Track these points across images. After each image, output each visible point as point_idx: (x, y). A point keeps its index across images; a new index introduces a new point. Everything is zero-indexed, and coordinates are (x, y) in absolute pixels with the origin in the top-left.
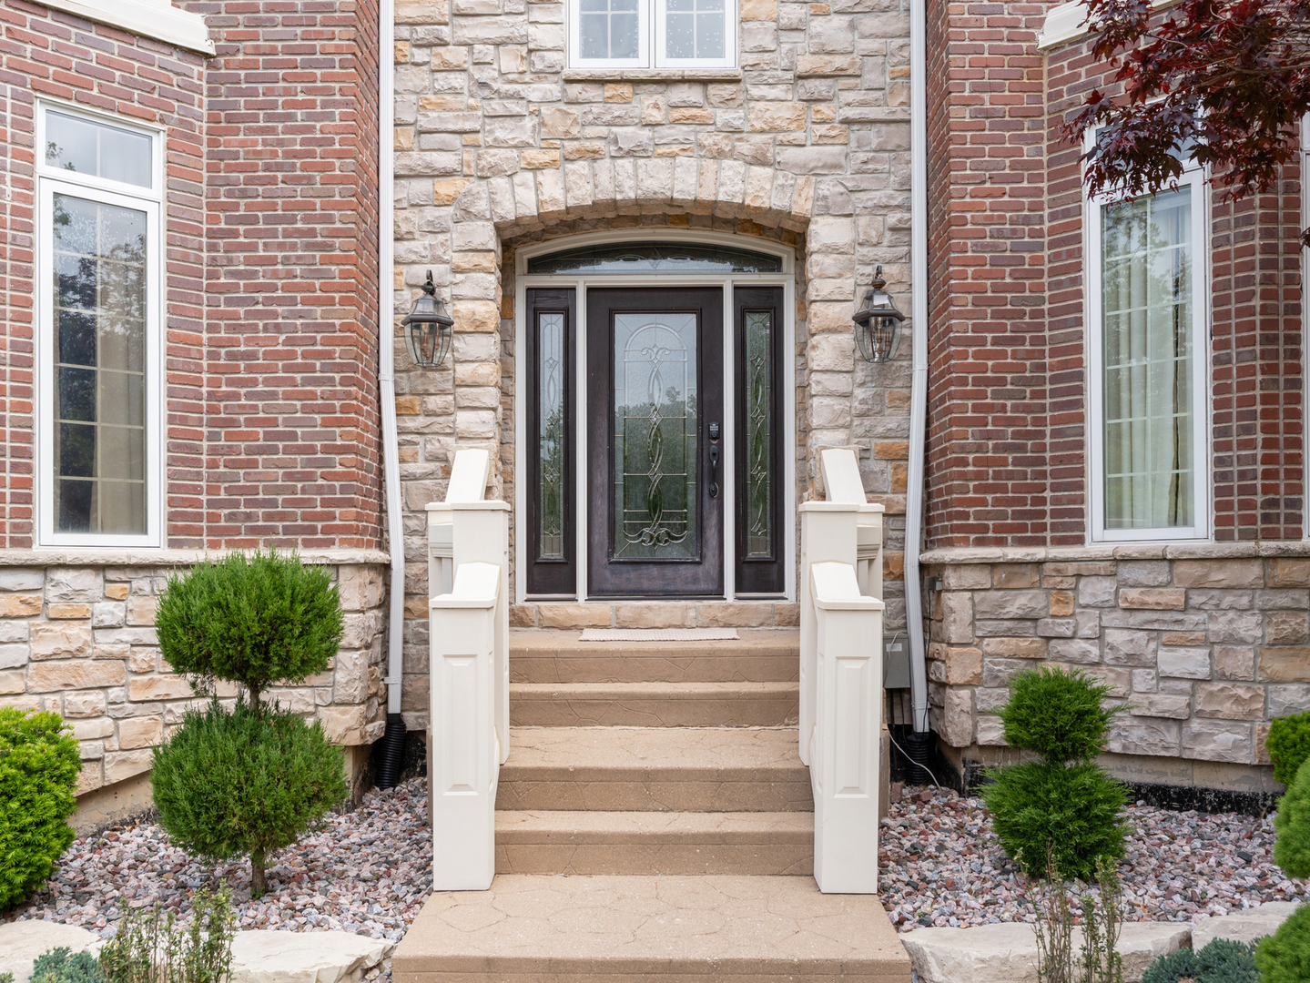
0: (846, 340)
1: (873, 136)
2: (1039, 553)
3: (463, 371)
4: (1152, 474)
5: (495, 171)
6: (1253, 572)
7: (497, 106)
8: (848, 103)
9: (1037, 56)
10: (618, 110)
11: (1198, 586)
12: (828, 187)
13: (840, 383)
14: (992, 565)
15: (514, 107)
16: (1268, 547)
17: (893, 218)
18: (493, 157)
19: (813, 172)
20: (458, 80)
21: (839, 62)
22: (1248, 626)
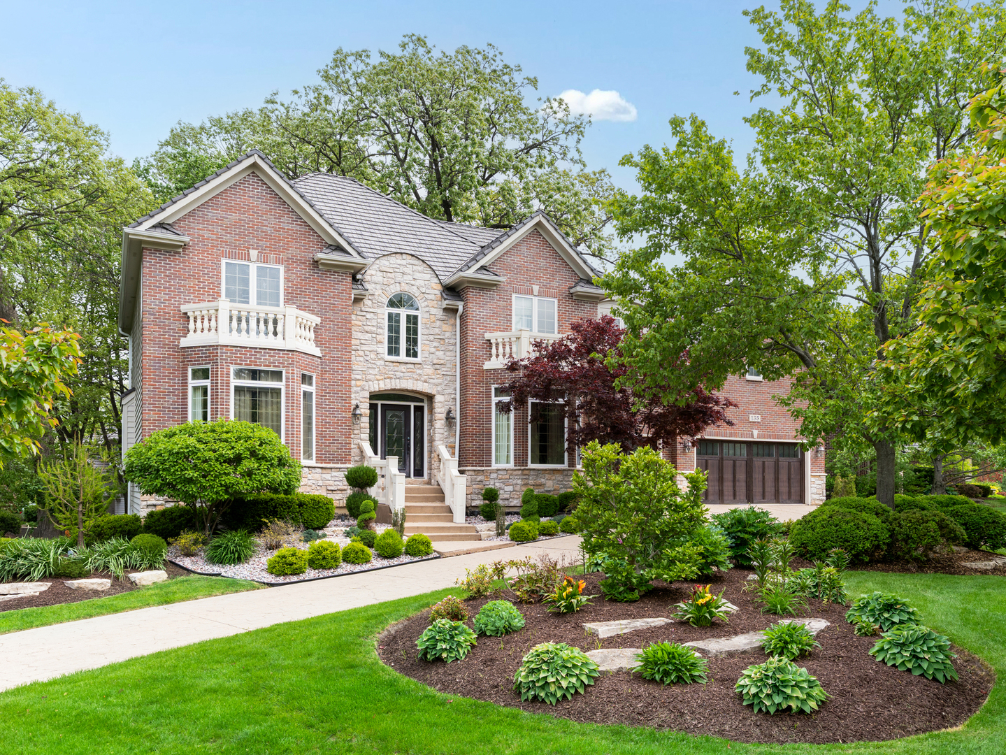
0: (443, 422)
1: (448, 378)
2: (483, 468)
3: (362, 425)
4: (503, 453)
5: (370, 380)
6: (520, 472)
7: (370, 365)
8: (443, 370)
9: (483, 371)
10: (396, 369)
11: (511, 475)
12: (439, 388)
13: (441, 431)
14: (475, 471)
15: (374, 366)
16: (523, 468)
17: (453, 396)
18: (369, 377)
19: (436, 385)
20: (362, 359)
21: (442, 362)
22: (519, 482)
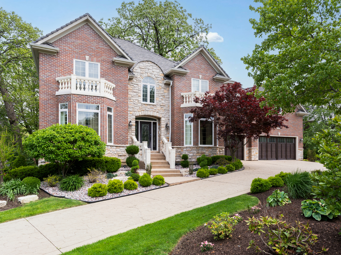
0: (164, 128)
1: (166, 111)
2: (181, 147)
3: (132, 129)
4: (189, 141)
5: (136, 111)
6: (196, 148)
7: (135, 105)
8: (164, 108)
9: (180, 108)
10: (146, 107)
11: (192, 149)
12: (163, 115)
13: (164, 132)
14: (177, 147)
15: (137, 106)
16: (197, 146)
17: (168, 118)
18: (135, 110)
19: (162, 114)
20: (132, 103)
21: (164, 105)
22: (195, 152)
